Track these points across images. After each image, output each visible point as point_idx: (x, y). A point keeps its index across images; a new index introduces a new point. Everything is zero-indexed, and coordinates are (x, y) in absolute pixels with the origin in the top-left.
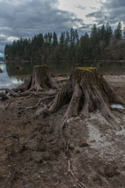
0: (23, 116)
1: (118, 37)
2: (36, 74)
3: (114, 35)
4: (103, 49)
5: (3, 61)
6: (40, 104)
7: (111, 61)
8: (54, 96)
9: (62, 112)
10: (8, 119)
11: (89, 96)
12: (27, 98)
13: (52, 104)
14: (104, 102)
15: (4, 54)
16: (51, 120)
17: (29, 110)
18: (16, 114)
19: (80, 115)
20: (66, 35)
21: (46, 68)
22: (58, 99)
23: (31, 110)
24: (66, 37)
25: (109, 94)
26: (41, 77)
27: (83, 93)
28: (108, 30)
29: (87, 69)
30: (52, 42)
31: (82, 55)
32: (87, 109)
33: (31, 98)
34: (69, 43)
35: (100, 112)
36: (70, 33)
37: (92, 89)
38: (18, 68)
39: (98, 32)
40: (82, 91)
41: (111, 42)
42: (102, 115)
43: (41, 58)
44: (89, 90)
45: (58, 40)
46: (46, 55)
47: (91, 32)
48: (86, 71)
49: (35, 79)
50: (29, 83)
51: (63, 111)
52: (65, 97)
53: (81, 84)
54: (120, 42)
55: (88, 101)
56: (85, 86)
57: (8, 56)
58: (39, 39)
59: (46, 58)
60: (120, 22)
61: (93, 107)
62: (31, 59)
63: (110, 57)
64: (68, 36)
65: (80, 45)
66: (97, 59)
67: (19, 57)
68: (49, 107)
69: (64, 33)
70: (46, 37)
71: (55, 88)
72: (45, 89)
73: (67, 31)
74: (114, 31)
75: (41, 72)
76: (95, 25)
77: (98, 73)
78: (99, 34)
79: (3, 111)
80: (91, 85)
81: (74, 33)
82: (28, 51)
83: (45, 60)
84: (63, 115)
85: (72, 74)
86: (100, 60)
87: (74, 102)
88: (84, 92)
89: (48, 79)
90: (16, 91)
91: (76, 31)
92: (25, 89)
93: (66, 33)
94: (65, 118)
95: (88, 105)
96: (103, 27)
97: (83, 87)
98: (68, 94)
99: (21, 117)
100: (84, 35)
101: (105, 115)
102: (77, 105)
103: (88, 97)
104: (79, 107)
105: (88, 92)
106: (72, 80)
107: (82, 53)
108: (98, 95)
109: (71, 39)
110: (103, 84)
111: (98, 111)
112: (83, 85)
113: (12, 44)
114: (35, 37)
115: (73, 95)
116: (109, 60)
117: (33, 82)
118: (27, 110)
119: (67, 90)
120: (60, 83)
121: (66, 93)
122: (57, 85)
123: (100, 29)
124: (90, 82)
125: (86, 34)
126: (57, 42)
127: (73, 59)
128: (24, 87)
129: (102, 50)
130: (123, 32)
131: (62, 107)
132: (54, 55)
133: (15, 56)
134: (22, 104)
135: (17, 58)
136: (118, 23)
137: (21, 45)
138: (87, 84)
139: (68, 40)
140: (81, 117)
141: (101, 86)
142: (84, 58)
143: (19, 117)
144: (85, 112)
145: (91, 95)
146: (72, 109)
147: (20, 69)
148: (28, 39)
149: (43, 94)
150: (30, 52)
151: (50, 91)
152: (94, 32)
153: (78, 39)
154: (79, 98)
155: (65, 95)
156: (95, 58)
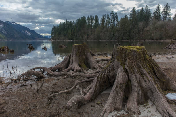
0: (54, 103)
1: (157, 18)
2: (74, 53)
3: (153, 17)
4: (143, 29)
5: (49, 40)
6: (75, 87)
7: (150, 41)
8: (93, 78)
9: (102, 101)
10: (35, 106)
11: (138, 82)
12: (63, 79)
13: (90, 89)
14: (159, 93)
15: (51, 35)
16: (87, 112)
17: (62, 95)
18: (46, 100)
19: (126, 110)
20: (107, 17)
21: (85, 46)
22: (97, 84)
23: (64, 95)
24: (106, 19)
25: (161, 79)
26: (80, 56)
27: (128, 78)
28: (147, 12)
29: (134, 48)
30: (94, 24)
31: (122, 35)
32: (135, 100)
33: (68, 79)
34: (110, 25)
35: (153, 105)
36: (111, 16)
37: (142, 74)
38: (61, 47)
39: (137, 14)
40: (128, 75)
41: (151, 23)
42: (157, 110)
43: (83, 38)
44: (138, 75)
45: (99, 22)
46: (88, 35)
47: (130, 14)
48: (132, 51)
49: (74, 58)
50: (67, 62)
51: (102, 99)
52: (106, 81)
53: (126, 67)
54: (159, 23)
55: (136, 90)
56: (131, 69)
57: (54, 36)
58: (82, 22)
59: (88, 38)
60: (158, 5)
61: (143, 98)
62: (74, 39)
63: (150, 37)
64: (108, 18)
65: (120, 26)
66: (137, 39)
67: (64, 37)
68: (85, 94)
69: (105, 15)
70: (88, 19)
71: (94, 68)
72: (83, 69)
73: (108, 14)
74: (153, 13)
75: (80, 50)
76: (134, 8)
77: (146, 54)
78: (138, 16)
79: (34, 94)
80: (139, 68)
81: (114, 16)
82: (72, 32)
83: (87, 40)
84: (102, 105)
85: (114, 54)
86: (139, 39)
87: (117, 89)
88: (131, 77)
89: (87, 58)
90: (53, 70)
91: (116, 13)
92: (63, 68)
93: (106, 15)
94: (105, 112)
95: (136, 94)
96: (142, 10)
97: (128, 70)
98: (110, 77)
99: (51, 105)
100: (123, 17)
101: (162, 112)
102: (121, 94)
103: (137, 84)
104: (124, 97)
105: (136, 78)
106: (114, 61)
107: (121, 33)
108: (149, 81)
109: (112, 20)
110: (154, 66)
111: (150, 103)
112: (129, 68)
113: (58, 26)
114: (79, 20)
115: (116, 80)
116: (148, 40)
117: (71, 61)
118: (59, 94)
119: (108, 73)
120: (100, 62)
121: (107, 76)
122: (96, 65)
123: (140, 11)
124: (137, 64)
125: (126, 16)
126: (98, 24)
127: (113, 39)
128: (62, 66)
129: (141, 30)
130: (162, 13)
131: (102, 93)
132: (95, 36)
133: (60, 36)
134: (56, 86)
135: (62, 37)
136: (157, 6)
137: (66, 26)
138: (135, 67)
139: (108, 22)
140: (127, 112)
141: (151, 69)
142: (123, 38)
143: (49, 104)
144: (132, 104)
145: (140, 81)
146: (114, 99)
147: (63, 47)
148: (72, 21)
149: (80, 76)
150: (74, 33)
151: (88, 72)
152: (133, 14)
153: (118, 21)
154: (124, 85)
155: (105, 79)
156: (135, 38)
